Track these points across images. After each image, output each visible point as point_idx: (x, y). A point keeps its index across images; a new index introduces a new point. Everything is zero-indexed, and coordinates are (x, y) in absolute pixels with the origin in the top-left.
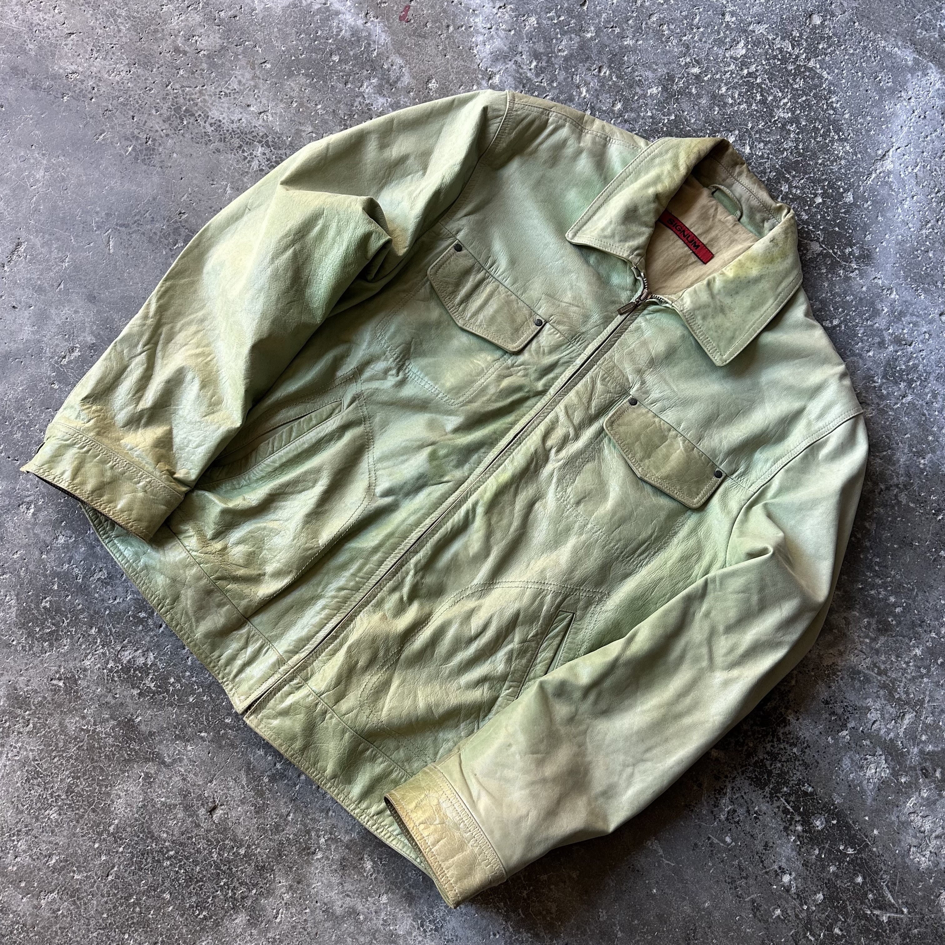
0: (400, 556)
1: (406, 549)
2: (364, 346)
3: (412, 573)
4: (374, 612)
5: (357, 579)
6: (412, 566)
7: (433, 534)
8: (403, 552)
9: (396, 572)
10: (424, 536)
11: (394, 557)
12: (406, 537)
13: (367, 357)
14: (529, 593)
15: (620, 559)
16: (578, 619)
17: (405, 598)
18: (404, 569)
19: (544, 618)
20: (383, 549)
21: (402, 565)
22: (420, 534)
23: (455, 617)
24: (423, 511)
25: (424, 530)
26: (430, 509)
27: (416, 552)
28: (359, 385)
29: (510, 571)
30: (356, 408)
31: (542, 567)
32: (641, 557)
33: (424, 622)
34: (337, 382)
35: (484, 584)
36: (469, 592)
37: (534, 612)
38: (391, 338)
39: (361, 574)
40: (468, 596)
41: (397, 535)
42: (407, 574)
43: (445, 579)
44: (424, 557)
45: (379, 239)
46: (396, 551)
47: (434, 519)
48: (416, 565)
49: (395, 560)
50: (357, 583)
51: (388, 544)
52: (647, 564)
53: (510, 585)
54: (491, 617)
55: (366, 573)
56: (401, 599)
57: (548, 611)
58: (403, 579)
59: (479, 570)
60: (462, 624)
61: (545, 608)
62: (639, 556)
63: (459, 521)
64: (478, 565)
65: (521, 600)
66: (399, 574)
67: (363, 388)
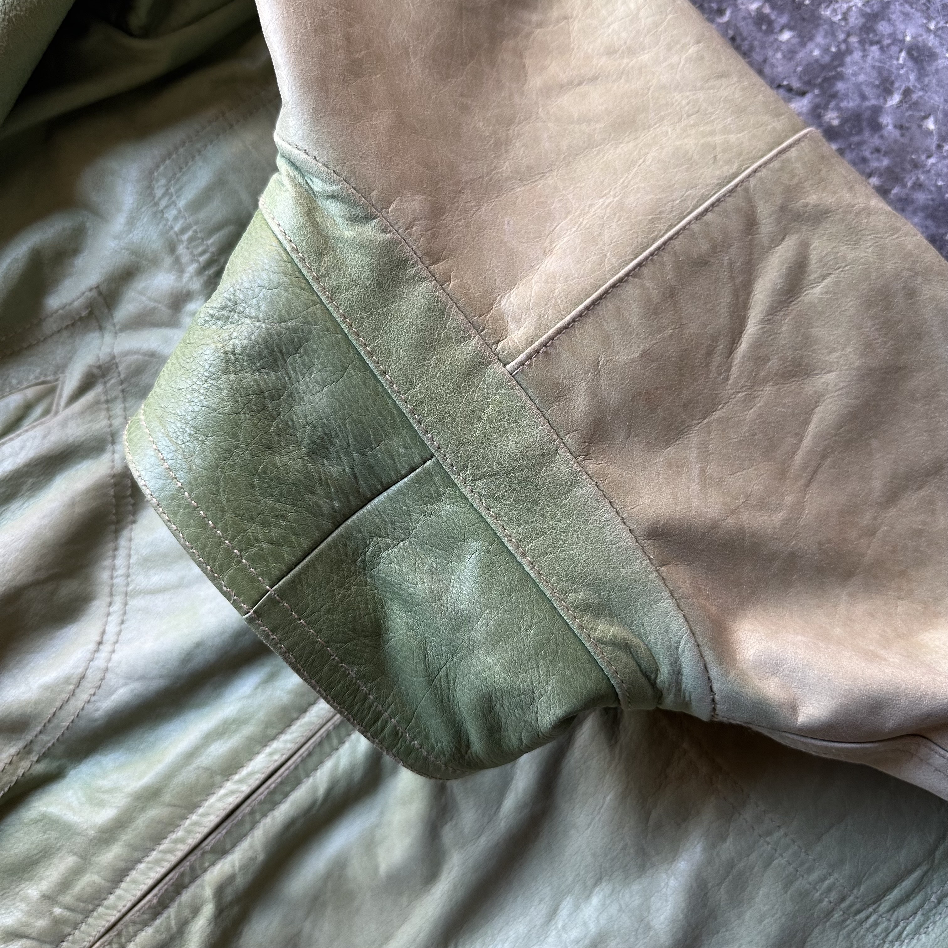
0: (173, 859)
1: (192, 841)
3: (208, 910)
5: (57, 911)
6: (208, 892)
8: (182, 849)
10: (246, 809)
11: (158, 862)
12: (193, 807)
13: (124, 258)
15: (837, 916)
18: (186, 896)
20: (127, 836)
22: (233, 801)
24: (248, 730)
25: (246, 789)
26: (268, 725)
29: (499, 922)
30: (95, 405)
31: (593, 928)
32: (902, 911)
34: (50, 326)
39: (67, 899)
41: (167, 797)
42: (195, 911)
43: (307, 926)
44: (244, 868)
46: (165, 845)
47: (278, 758)
48: (220, 891)
49: (161, 871)
50: (57, 922)
52: (916, 932)
55: (80, 899)
58: (183, 926)
59: (404, 918)
62: (893, 908)
63: (352, 768)
64: (404, 900)
66: (172, 911)
67: (117, 350)
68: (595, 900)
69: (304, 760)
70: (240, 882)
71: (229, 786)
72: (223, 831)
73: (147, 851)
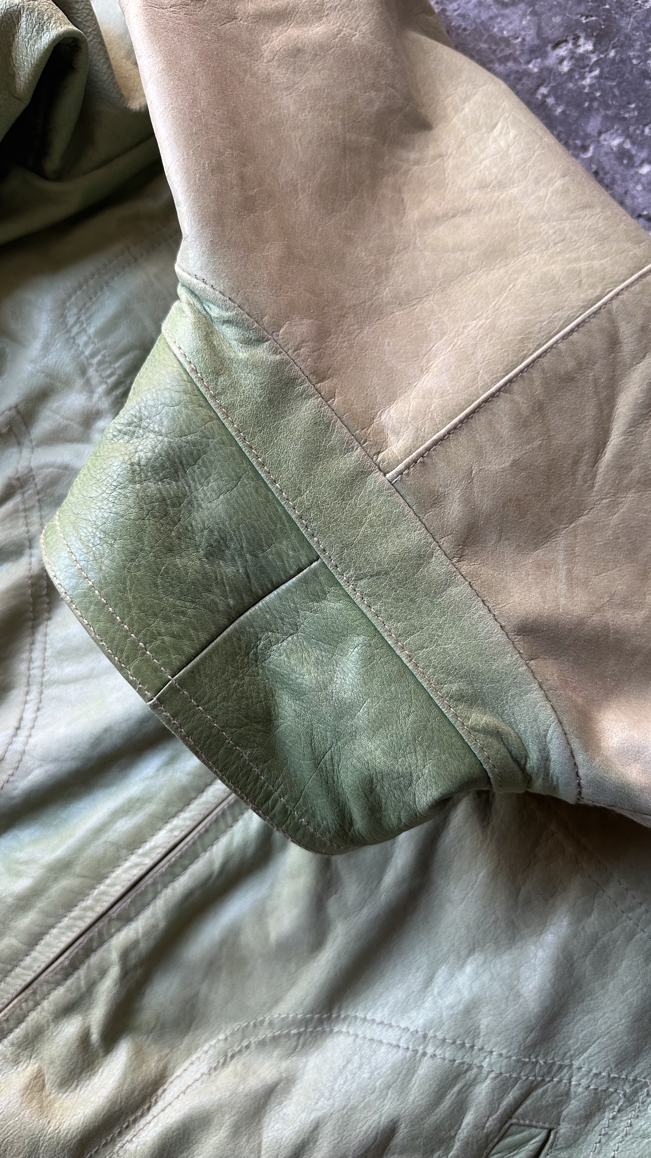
0: (83, 925)
1: (100, 909)
2: (35, 348)
3: (114, 972)
4: (16, 1061)
6: (114, 956)
7: (172, 874)
8: (91, 916)
9: (73, 967)
10: (149, 880)
11: (69, 928)
12: (101, 878)
13: (40, 380)
14: (425, 1068)
16: (561, 1143)
17: (95, 1037)
18: (94, 959)
19: (467, 1144)
20: (41, 904)
21: (88, 951)
22: (137, 872)
23: (220, 1108)
24: (151, 808)
25: (148, 862)
26: (169, 803)
27: (126, 919)
28: (26, 452)
29: (379, 987)
30: (14, 514)
31: (466, 995)
33: (138, 1107)
35: (305, 1022)
36: (265, 1033)
37: (438, 1128)
38: (105, 332)
40: (262, 1044)
41: (78, 869)
42: (103, 973)
43: (204, 988)
44: (147, 934)
45: (40, 31)
46: (76, 912)
47: (178, 834)
48: (125, 955)
49: (72, 935)
51: (55, 890)
53: (377, 1032)
54: (316, 1127)
56: (85, 1038)
57: (478, 1126)
58: (92, 986)
59: (292, 983)
60: (236, 1131)
61: (469, 1118)
63: (245, 844)
64: (292, 966)
65: (403, 1090)
66: (82, 973)
67: (34, 464)
68: (468, 969)
69: (201, 836)
70: (143, 947)
71: (134, 859)
72: (128, 900)
73: (59, 918)
